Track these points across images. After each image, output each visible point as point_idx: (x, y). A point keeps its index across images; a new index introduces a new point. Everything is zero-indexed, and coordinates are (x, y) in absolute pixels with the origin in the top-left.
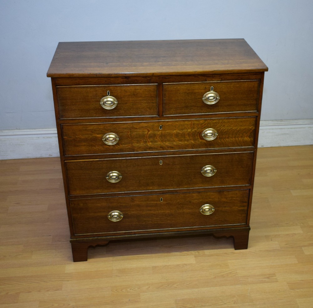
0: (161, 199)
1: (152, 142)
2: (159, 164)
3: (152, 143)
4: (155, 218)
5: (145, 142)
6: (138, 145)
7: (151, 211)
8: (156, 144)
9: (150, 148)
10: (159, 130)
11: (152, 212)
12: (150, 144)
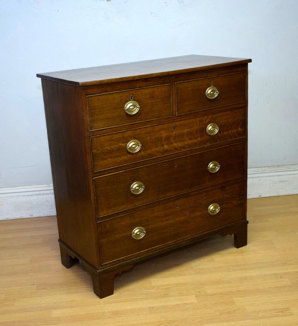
0: (177, 205)
1: (167, 144)
2: (175, 167)
3: (168, 146)
4: (172, 228)
5: (163, 145)
6: (156, 149)
7: (168, 220)
8: (171, 145)
9: (166, 151)
10: (173, 131)
11: (169, 222)
12: (166, 147)
